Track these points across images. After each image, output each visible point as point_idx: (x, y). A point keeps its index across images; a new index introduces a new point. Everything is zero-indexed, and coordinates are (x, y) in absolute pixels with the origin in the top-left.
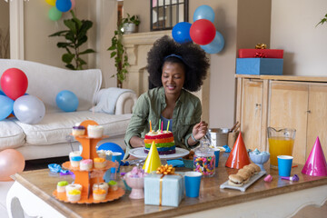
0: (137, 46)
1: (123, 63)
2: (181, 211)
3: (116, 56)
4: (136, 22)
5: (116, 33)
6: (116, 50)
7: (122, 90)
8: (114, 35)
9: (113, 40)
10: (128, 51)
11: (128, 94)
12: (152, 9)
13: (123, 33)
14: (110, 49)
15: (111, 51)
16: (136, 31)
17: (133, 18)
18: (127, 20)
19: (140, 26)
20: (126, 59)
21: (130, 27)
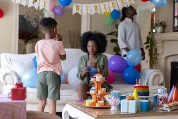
0: (163, 41)
1: (154, 53)
2: (136, 115)
3: (149, 48)
4: (163, 25)
5: (150, 33)
6: (149, 44)
7: (153, 70)
8: (148, 34)
9: (147, 37)
10: (158, 45)
11: (157, 72)
12: (174, 17)
13: (154, 33)
14: (145, 44)
15: (146, 45)
16: (163, 32)
17: (162, 23)
18: (157, 24)
19: (166, 28)
20: (156, 50)
21: (159, 29)
